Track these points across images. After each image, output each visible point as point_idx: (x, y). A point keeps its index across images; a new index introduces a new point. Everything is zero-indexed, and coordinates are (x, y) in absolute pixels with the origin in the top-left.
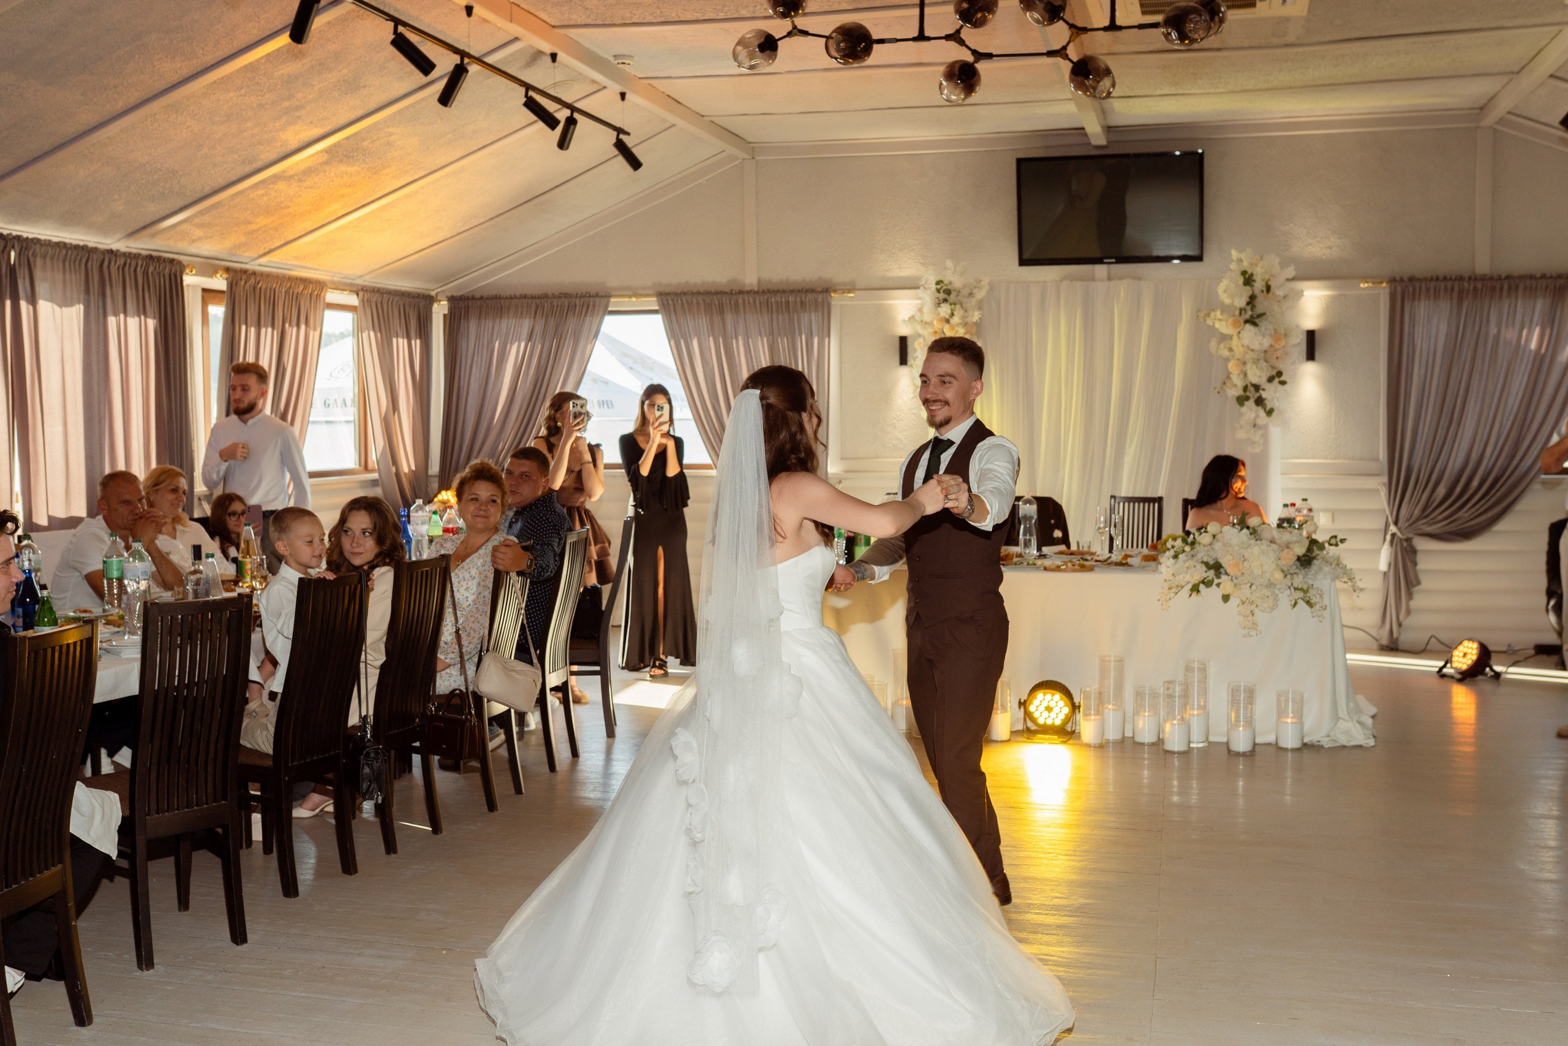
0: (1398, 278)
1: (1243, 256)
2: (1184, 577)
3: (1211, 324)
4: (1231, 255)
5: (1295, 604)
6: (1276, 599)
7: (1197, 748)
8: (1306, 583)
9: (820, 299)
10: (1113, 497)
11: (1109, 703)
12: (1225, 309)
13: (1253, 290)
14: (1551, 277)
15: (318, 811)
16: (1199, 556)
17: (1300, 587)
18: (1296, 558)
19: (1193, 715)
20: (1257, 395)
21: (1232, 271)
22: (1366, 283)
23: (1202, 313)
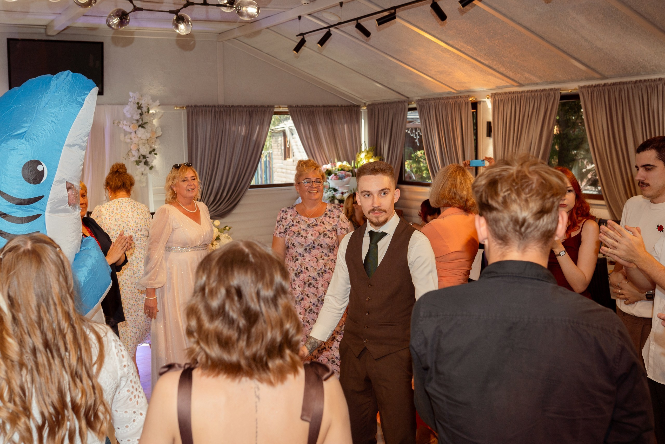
0: (190, 106)
1: (135, 95)
3: (121, 127)
12: (128, 120)
14: (248, 107)
20: (145, 160)
21: (131, 102)
22: (177, 107)
23: (116, 122)
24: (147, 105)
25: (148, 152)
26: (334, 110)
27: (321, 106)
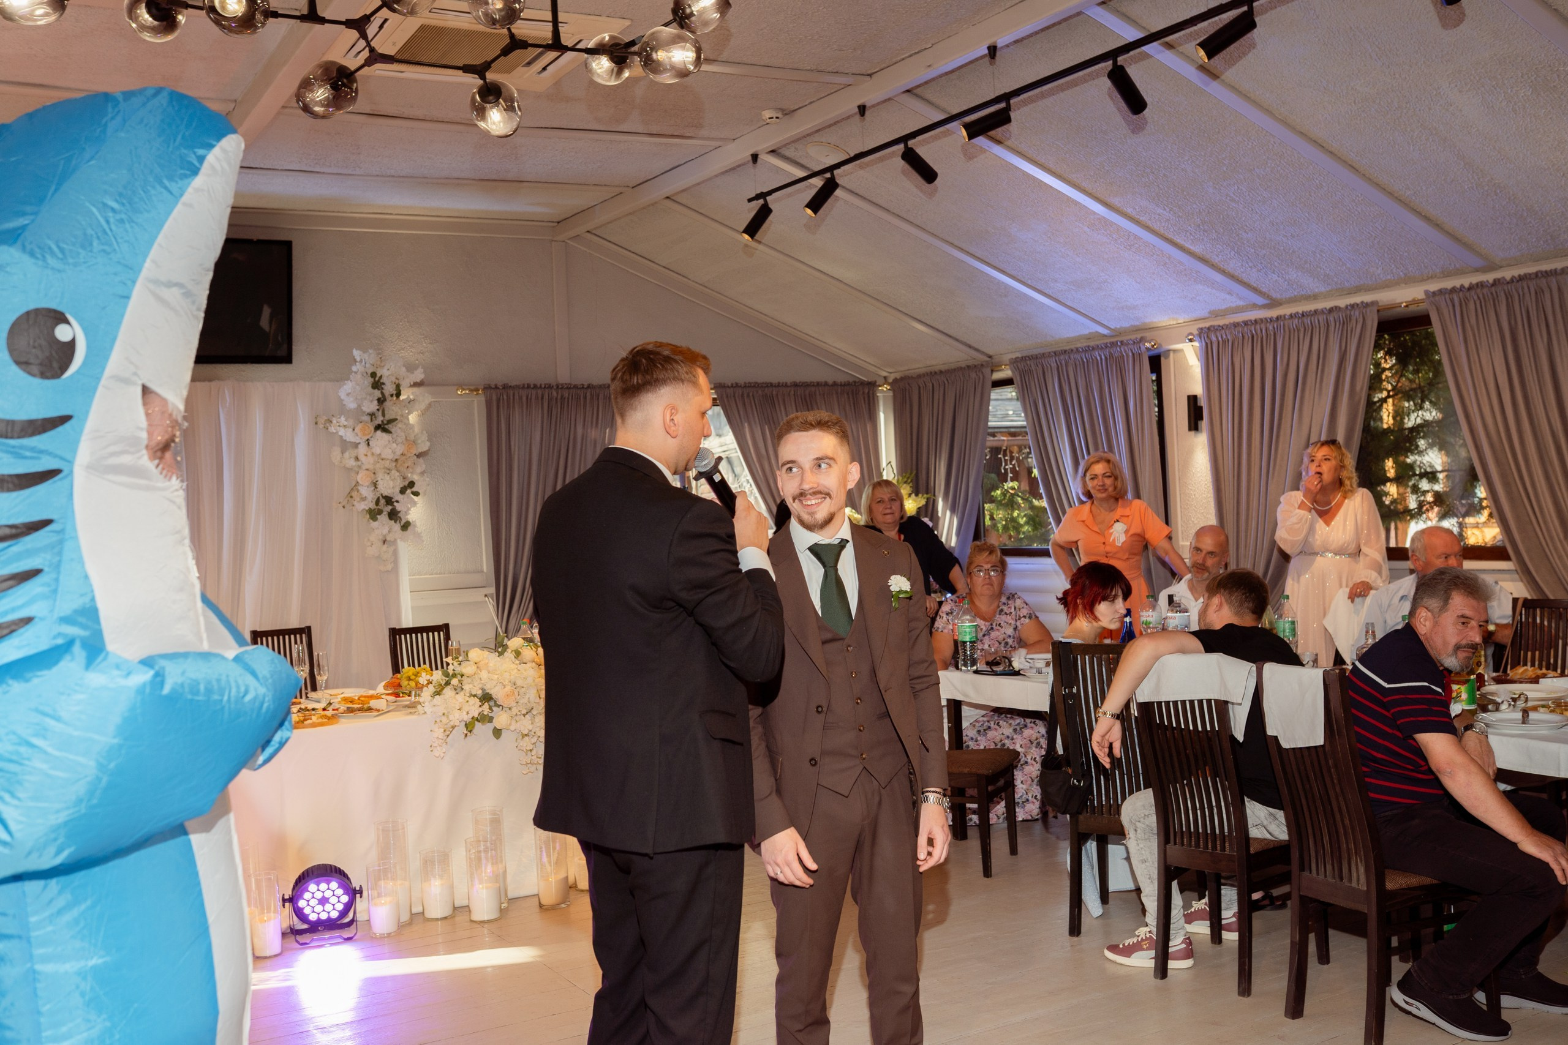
0: (493, 386)
2: (454, 716)
3: (334, 431)
12: (349, 414)
16: (467, 689)
20: (390, 508)
21: (356, 373)
22: (463, 389)
23: (321, 421)
24: (394, 379)
25: (398, 490)
26: (818, 393)
27: (789, 384)
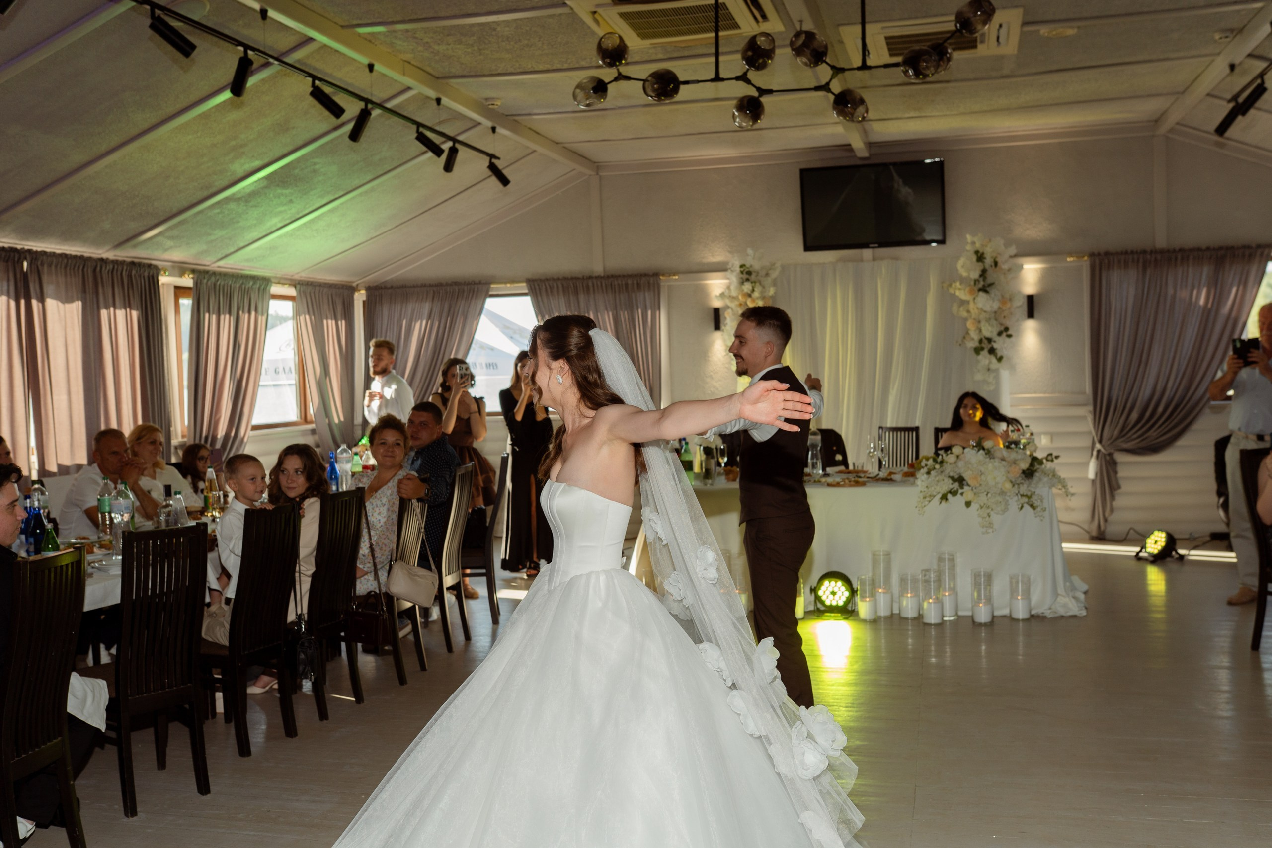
0: (1096, 253)
1: (976, 239)
2: (935, 489)
3: (953, 292)
4: (966, 239)
5: (1022, 507)
6: (1007, 504)
7: (950, 621)
8: (1029, 490)
9: (652, 281)
10: (880, 428)
11: (880, 587)
12: (962, 280)
13: (984, 266)
14: (1214, 249)
15: (267, 688)
16: (947, 472)
17: (1025, 494)
18: (1021, 471)
19: (945, 596)
21: (968, 251)
22: (1072, 257)
23: (945, 285)
24: (994, 255)
25: (995, 333)
